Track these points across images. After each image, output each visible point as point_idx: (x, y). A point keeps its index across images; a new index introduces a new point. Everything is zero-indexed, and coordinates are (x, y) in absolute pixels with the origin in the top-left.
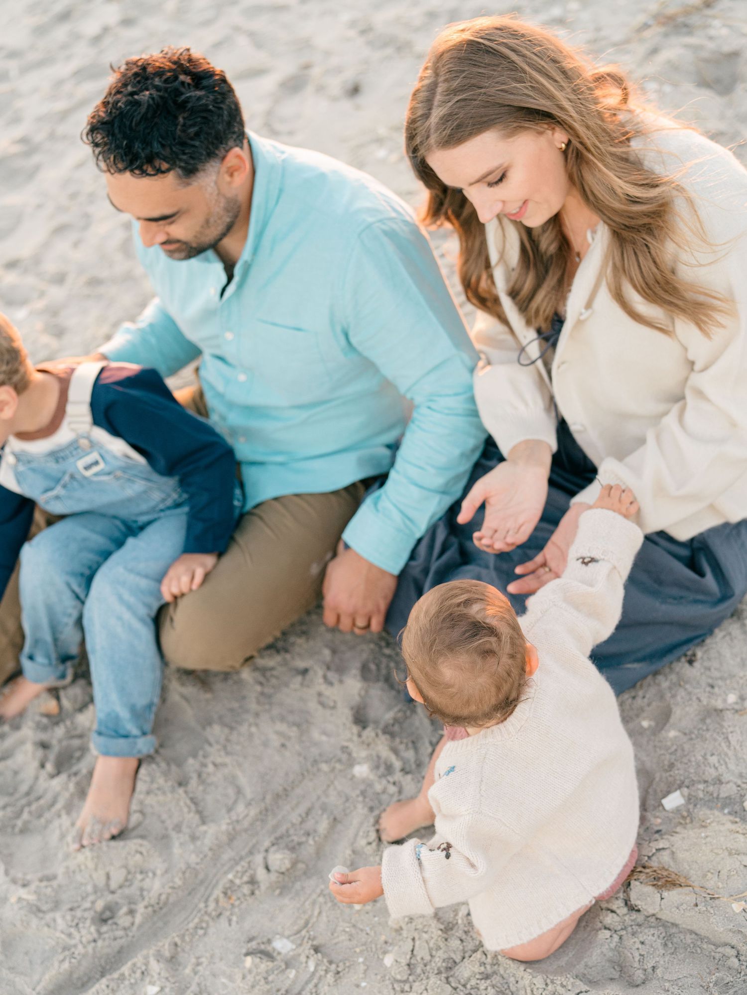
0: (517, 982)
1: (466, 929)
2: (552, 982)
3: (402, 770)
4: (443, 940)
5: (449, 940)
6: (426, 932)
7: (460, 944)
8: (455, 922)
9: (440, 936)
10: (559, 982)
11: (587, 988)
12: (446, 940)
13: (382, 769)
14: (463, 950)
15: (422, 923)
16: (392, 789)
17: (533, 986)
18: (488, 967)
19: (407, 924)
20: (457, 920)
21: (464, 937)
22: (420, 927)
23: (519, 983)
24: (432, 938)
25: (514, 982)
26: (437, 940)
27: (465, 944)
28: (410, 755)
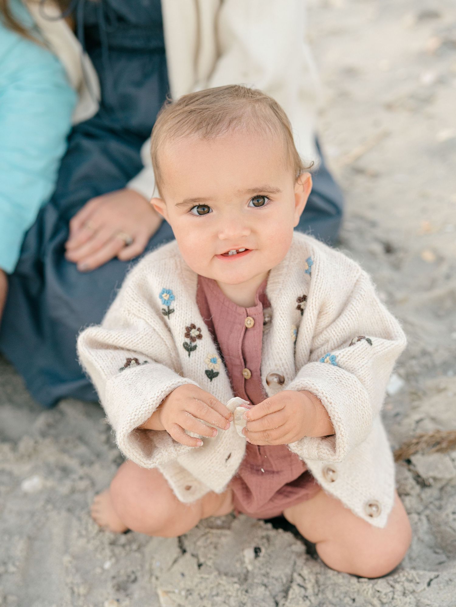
0: (354, 600)
1: (263, 572)
2: (396, 581)
3: (82, 464)
4: (244, 592)
5: (250, 591)
6: (217, 595)
7: (265, 590)
8: (245, 571)
9: (238, 590)
10: (404, 579)
11: (436, 573)
12: (247, 591)
13: (58, 473)
14: (271, 595)
15: (206, 588)
16: (82, 485)
17: (377, 594)
18: (313, 599)
19: (186, 597)
20: (246, 568)
21: (266, 581)
22: (207, 592)
23: (357, 600)
24: (229, 596)
25: (351, 602)
26: (237, 596)
27: (270, 588)
28: (82, 449)
